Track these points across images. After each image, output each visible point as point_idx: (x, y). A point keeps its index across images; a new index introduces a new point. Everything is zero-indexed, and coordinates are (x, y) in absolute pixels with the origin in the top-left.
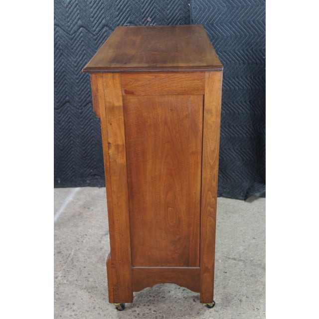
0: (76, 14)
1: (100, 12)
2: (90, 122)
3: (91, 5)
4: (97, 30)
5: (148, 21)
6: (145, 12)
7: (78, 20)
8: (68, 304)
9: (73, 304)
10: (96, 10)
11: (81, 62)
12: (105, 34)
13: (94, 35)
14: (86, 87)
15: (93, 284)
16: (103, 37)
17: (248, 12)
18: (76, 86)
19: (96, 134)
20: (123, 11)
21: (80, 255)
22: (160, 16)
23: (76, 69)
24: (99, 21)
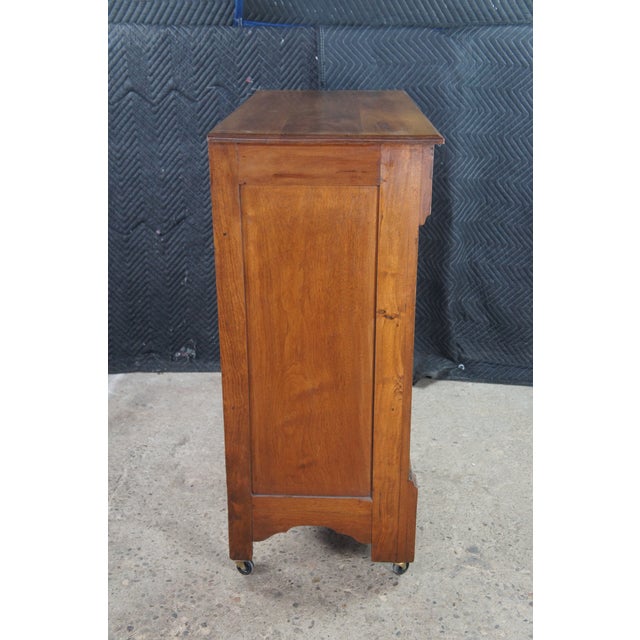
0: (121, 70)
1: (164, 66)
2: (142, 257)
3: (148, 54)
4: (159, 95)
5: (247, 83)
6: (243, 69)
7: (126, 79)
8: (130, 550)
9: (139, 549)
10: (157, 62)
11: (128, 151)
12: (173, 104)
13: (154, 105)
14: (136, 194)
15: (170, 517)
16: (169, 108)
17: (411, 74)
18: (119, 193)
19: (153, 278)
20: (205, 64)
21: (139, 477)
22: (268, 75)
23: (119, 163)
24: (164, 81)
